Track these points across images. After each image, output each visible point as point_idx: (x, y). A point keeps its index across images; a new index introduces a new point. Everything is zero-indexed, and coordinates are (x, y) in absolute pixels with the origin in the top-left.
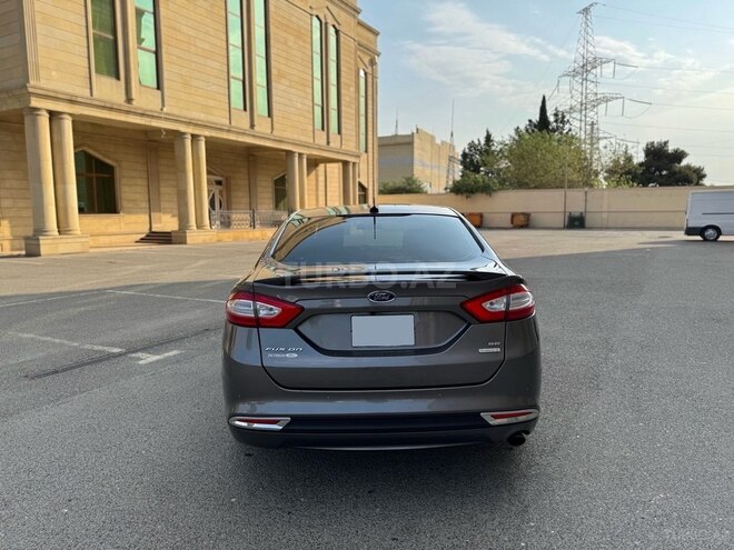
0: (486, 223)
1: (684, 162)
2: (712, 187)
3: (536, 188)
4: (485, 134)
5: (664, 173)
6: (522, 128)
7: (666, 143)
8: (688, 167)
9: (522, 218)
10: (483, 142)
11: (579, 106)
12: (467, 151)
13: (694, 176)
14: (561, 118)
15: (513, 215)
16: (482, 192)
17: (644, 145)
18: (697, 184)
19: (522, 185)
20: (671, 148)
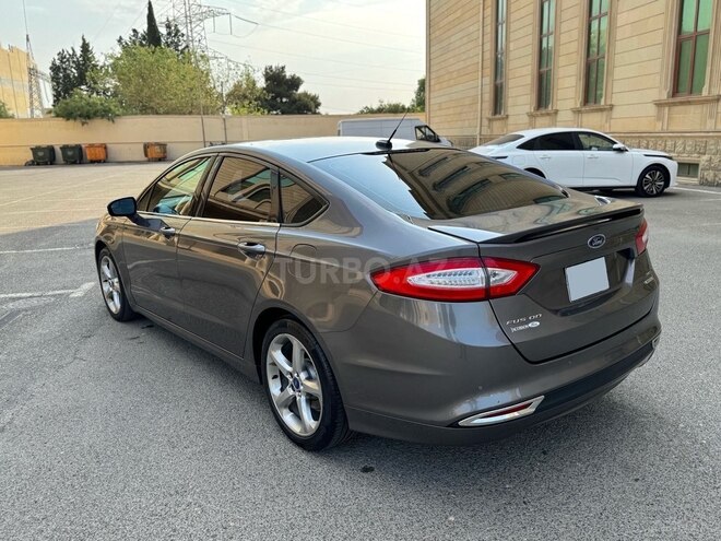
0: (112, 156)
1: (301, 90)
2: (327, 116)
3: (167, 113)
4: (81, 43)
5: (284, 100)
6: (126, 38)
7: (283, 68)
8: (305, 94)
9: (157, 149)
10: (79, 53)
11: (183, 19)
12: (58, 63)
13: (312, 104)
14: (174, 32)
15: (146, 147)
16: (103, 117)
17: (263, 70)
18: (315, 113)
19: (146, 109)
20: (288, 74)
